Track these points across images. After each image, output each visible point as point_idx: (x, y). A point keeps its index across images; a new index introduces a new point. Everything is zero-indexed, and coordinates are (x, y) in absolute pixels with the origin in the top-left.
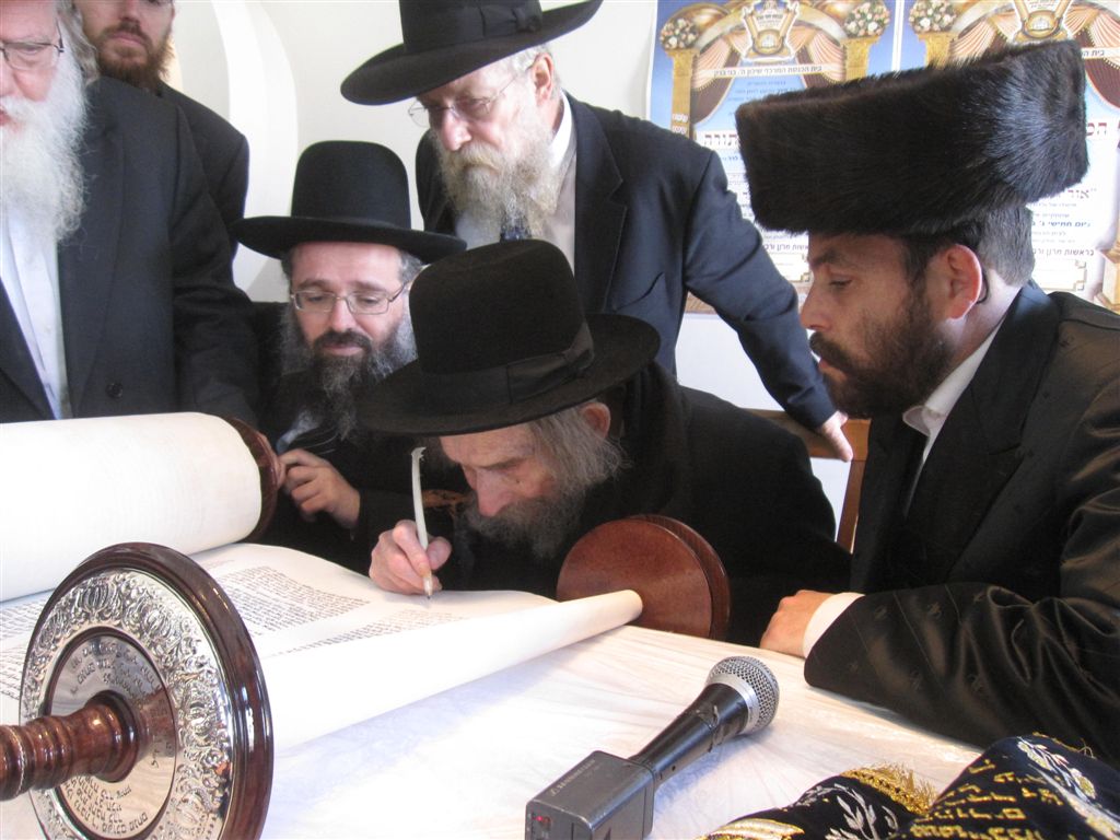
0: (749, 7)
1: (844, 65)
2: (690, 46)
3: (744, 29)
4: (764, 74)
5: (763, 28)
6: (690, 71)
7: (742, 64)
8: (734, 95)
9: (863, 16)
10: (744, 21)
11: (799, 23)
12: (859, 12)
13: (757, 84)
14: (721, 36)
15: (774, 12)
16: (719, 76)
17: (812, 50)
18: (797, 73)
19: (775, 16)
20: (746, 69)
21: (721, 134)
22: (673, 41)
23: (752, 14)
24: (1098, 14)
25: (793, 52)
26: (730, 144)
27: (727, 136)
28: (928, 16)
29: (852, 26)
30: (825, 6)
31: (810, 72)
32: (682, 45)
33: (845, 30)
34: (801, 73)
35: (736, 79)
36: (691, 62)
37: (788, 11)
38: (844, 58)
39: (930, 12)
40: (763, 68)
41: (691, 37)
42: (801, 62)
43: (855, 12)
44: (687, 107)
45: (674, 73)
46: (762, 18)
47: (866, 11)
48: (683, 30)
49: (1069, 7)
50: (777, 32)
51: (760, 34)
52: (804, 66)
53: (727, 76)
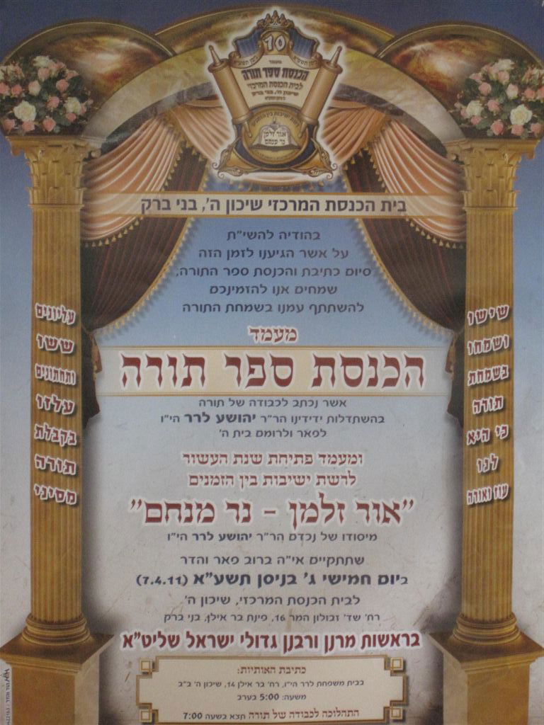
0: (222, 42)
1: (461, 201)
2: (75, 129)
3: (215, 97)
4: (266, 210)
5: (261, 100)
6: (79, 194)
7: (211, 187)
8: (193, 260)
9: (499, 89)
10: (211, 77)
11: (348, 94)
12: (487, 78)
13: (251, 236)
14: (153, 112)
15: (286, 62)
16: (153, 211)
17: (383, 159)
18: (346, 213)
19: (289, 72)
21: (164, 356)
22: (26, 112)
23: (230, 62)
25: (336, 162)
26: (187, 381)
27: (181, 362)
29: (473, 110)
30: (408, 58)
31: (377, 213)
32: (50, 124)
33: (457, 118)
35: (198, 220)
36: (78, 170)
37: (321, 63)
38: (459, 185)
40: (266, 198)
41: (74, 106)
43: (477, 77)
44: (74, 287)
45: (34, 196)
46: (256, 73)
47: (505, 78)
48: (49, 85)
50: (295, 113)
51: (254, 113)
52: (364, 197)
53: (176, 211)
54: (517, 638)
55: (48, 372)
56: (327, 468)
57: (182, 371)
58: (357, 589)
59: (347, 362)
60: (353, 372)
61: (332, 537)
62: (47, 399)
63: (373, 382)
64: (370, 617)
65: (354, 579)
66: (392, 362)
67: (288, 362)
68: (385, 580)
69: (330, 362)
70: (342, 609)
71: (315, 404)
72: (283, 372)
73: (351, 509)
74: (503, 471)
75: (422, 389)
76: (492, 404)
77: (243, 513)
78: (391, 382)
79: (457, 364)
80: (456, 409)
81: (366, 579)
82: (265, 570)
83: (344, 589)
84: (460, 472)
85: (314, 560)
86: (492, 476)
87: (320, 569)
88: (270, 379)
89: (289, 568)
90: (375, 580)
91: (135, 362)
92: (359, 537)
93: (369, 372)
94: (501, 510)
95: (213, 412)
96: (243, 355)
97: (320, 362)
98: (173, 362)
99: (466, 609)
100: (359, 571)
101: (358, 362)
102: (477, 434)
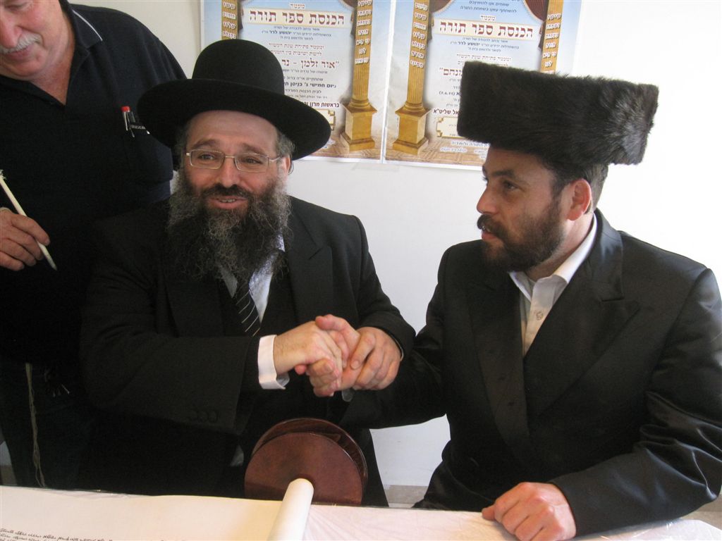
21: (263, 11)
54: (369, 107)
55: (227, 15)
56: (312, 50)
57: (269, 16)
58: (320, 88)
59: (320, 16)
60: (322, 20)
61: (314, 72)
62: (227, 24)
63: (328, 23)
64: (324, 97)
65: (319, 85)
66: (334, 17)
67: (302, 15)
68: (329, 86)
69: (315, 16)
70: (316, 94)
71: (310, 29)
72: (300, 18)
73: (320, 64)
74: (367, 54)
75: (343, 26)
76: (365, 32)
77: (287, 63)
78: (333, 23)
79: (354, 18)
80: (353, 33)
81: (323, 85)
82: (293, 81)
83: (316, 88)
84: (354, 54)
85: (308, 79)
86: (363, 55)
87: (309, 82)
88: (296, 20)
89: (300, 81)
90: (326, 86)
91: (254, 13)
92: (322, 72)
93: (327, 20)
94: (365, 66)
95: (278, 30)
96: (288, 12)
97: (312, 16)
98: (266, 13)
99: (354, 97)
100: (321, 83)
101: (323, 16)
102: (360, 41)
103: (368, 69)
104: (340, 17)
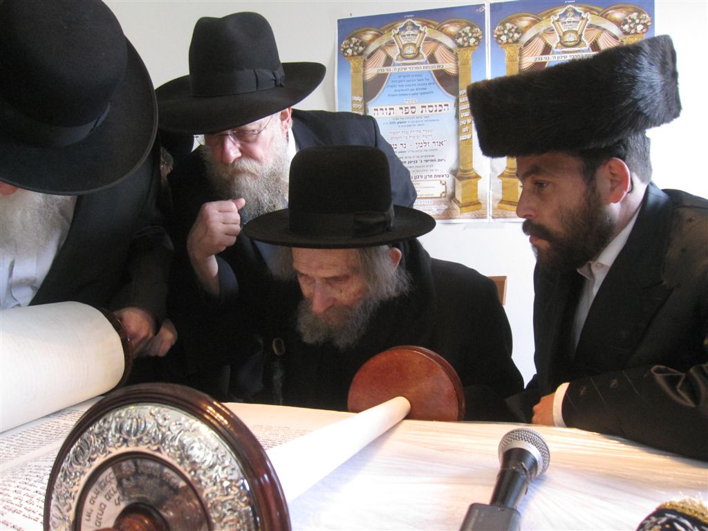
20: (397, 67)
24: (602, 32)
28: (505, 34)
34: (431, 69)
39: (506, 32)
42: (430, 63)
49: (585, 28)
103: (471, 143)
104: (445, 105)
